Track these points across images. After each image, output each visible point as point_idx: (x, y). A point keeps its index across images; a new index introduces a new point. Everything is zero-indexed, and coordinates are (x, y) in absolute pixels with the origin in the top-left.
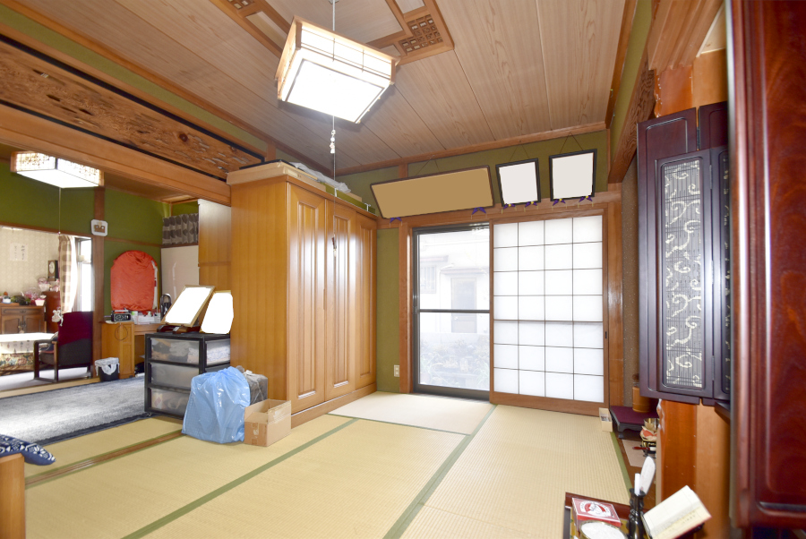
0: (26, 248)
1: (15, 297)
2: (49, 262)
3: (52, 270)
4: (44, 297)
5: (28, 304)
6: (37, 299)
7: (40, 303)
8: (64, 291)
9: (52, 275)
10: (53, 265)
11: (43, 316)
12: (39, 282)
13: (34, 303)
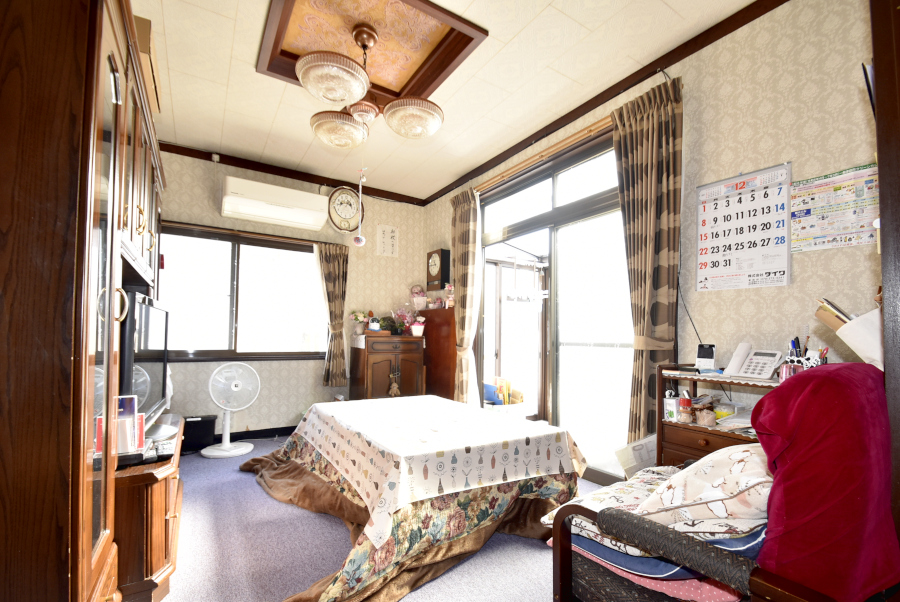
0: (397, 234)
1: (384, 319)
2: (430, 256)
3: (435, 270)
4: (422, 319)
5: (400, 334)
6: (412, 324)
7: (418, 330)
8: (464, 305)
9: (435, 278)
10: (436, 260)
11: (422, 355)
12: (413, 293)
13: (408, 331)
